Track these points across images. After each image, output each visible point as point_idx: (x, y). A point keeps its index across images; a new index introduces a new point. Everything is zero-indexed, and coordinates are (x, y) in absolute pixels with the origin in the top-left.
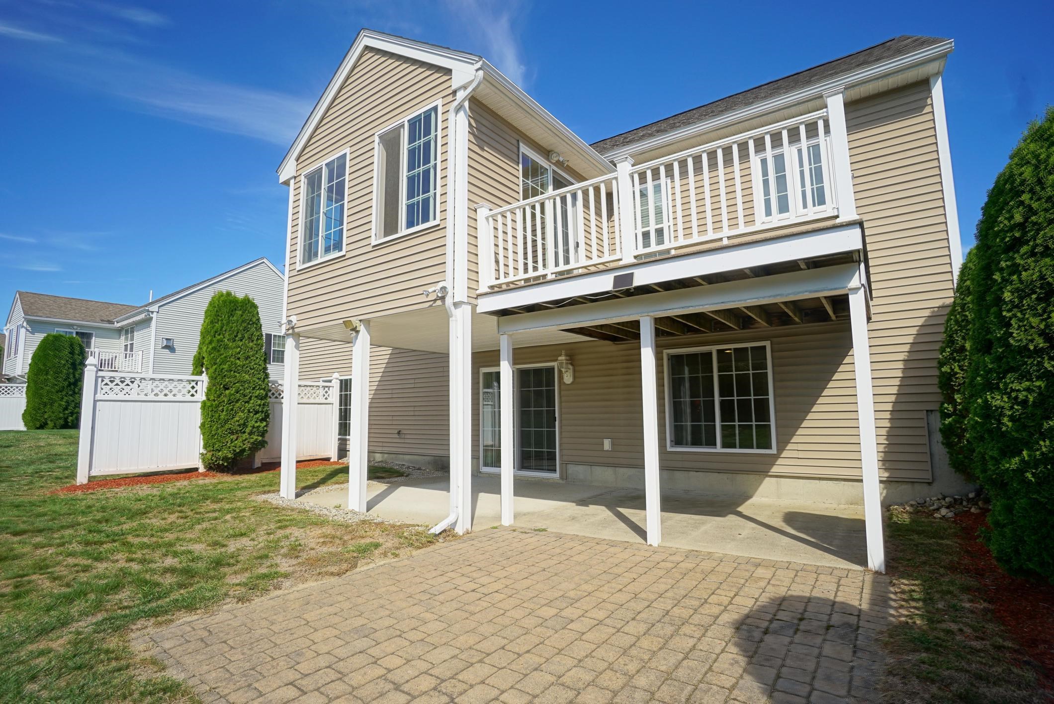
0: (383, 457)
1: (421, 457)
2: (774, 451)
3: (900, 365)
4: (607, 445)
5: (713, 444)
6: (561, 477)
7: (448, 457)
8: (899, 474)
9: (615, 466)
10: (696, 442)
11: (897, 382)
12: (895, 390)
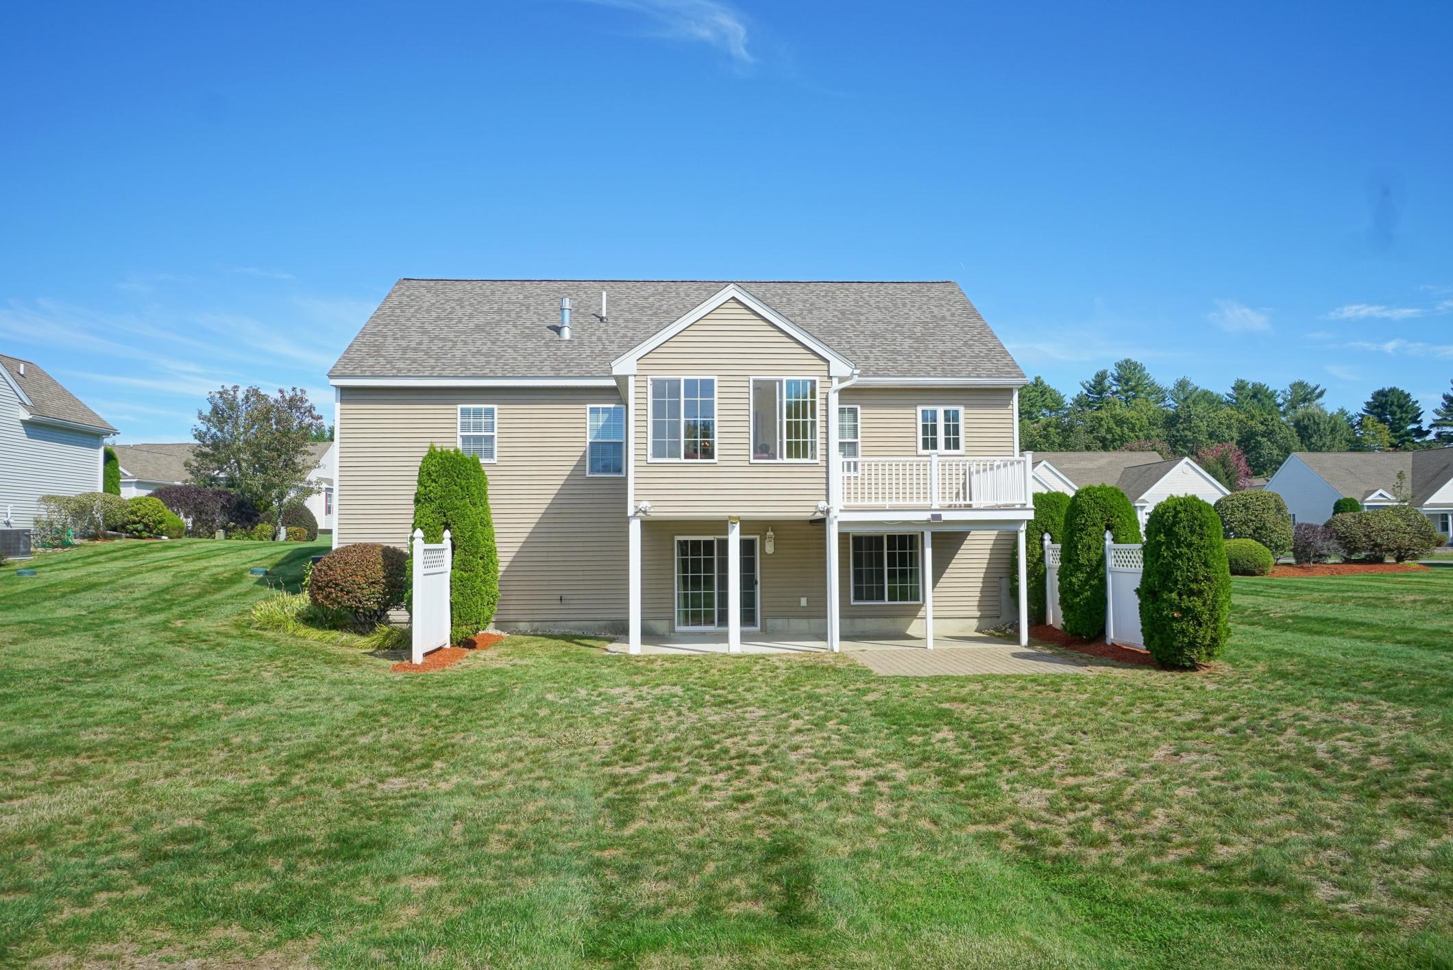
0: (532, 626)
1: (591, 623)
2: (921, 602)
3: (989, 552)
4: (804, 602)
5: (882, 598)
6: (762, 631)
7: (628, 620)
8: (988, 613)
9: (808, 617)
10: (870, 598)
11: (986, 561)
12: (985, 566)
